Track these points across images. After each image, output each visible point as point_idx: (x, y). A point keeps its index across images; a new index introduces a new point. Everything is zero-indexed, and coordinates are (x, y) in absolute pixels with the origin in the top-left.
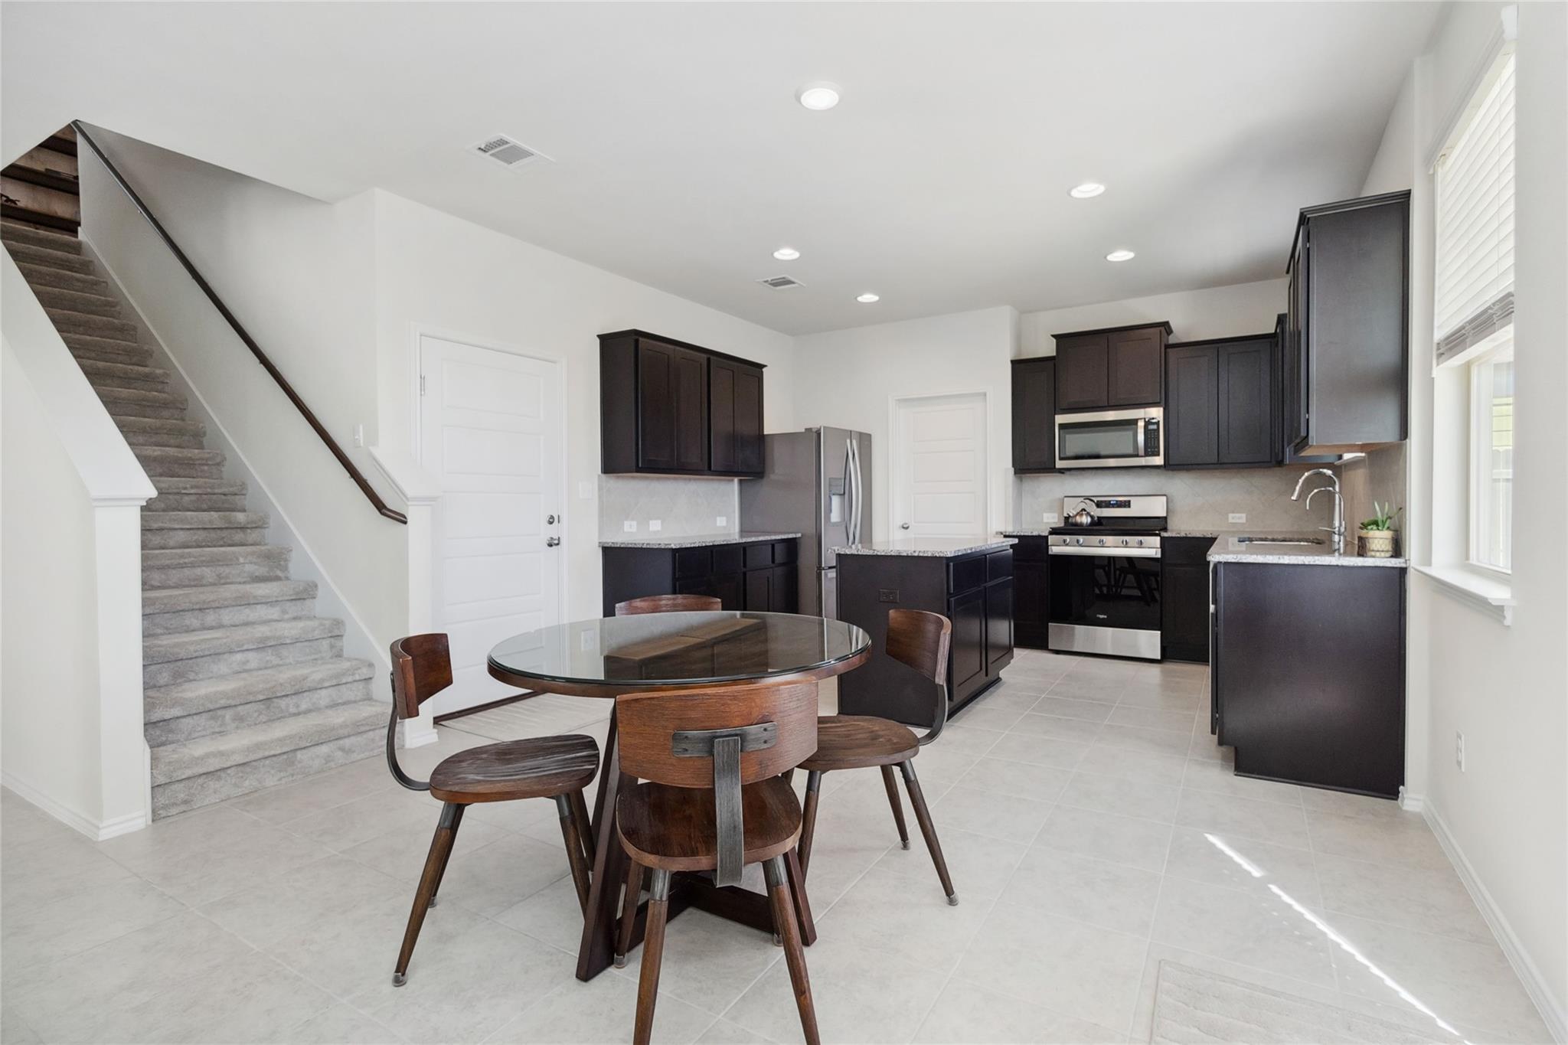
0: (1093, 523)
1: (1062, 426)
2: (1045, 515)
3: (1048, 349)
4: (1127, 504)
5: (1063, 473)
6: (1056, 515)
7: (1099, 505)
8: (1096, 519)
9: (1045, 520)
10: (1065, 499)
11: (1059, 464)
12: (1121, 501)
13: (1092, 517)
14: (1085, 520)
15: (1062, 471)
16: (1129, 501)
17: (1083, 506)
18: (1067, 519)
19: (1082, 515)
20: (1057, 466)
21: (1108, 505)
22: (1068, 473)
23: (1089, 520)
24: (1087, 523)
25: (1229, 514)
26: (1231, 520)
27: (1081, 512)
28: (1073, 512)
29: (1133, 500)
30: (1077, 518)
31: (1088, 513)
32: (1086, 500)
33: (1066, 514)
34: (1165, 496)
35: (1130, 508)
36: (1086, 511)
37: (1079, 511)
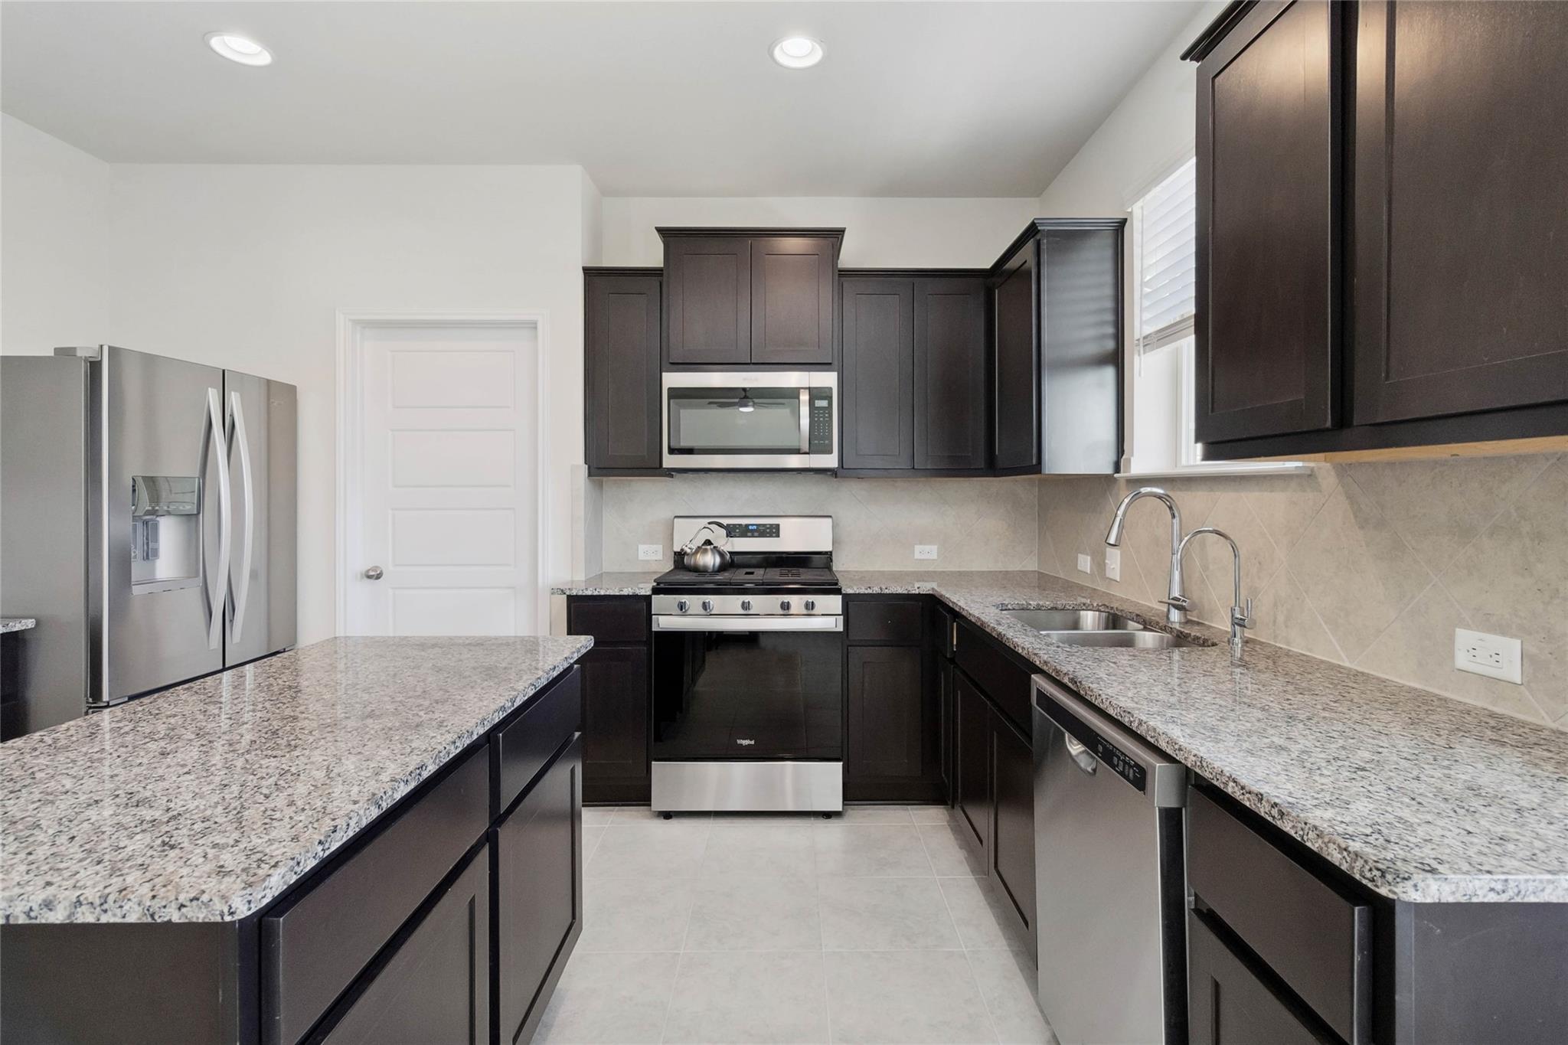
0: (723, 567)
1: (672, 393)
2: (641, 548)
3: (651, 254)
4: (773, 531)
5: (672, 476)
7: (731, 531)
8: (728, 557)
10: (675, 520)
11: (669, 461)
12: (764, 525)
13: (722, 555)
14: (710, 560)
15: (670, 473)
16: (778, 526)
17: (706, 535)
18: (680, 556)
19: (706, 550)
20: (665, 465)
21: (745, 532)
22: (679, 475)
23: (718, 560)
24: (714, 565)
25: (916, 546)
26: (917, 556)
27: (703, 545)
28: (689, 546)
29: (783, 523)
30: (696, 560)
31: (715, 547)
32: (709, 523)
33: (677, 549)
34: (830, 517)
35: (779, 536)
36: (712, 544)
37: (700, 545)
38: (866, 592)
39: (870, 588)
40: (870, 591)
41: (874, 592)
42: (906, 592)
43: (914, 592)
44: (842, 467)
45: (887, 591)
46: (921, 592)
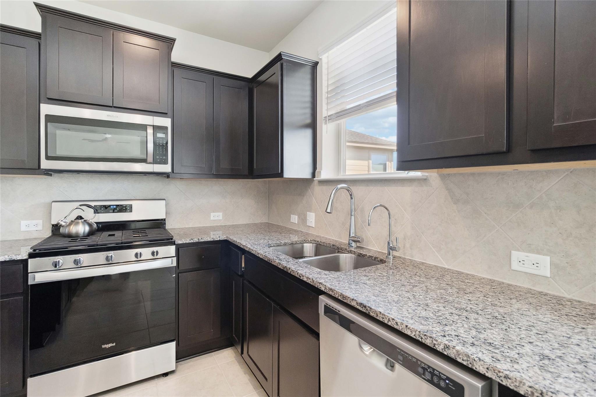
0: (91, 233)
1: (50, 118)
2: (24, 223)
4: (128, 209)
5: (51, 175)
6: (40, 222)
7: (97, 210)
8: (95, 226)
9: (23, 228)
10: (53, 204)
11: (45, 164)
12: (121, 206)
13: (90, 225)
14: (82, 229)
15: (48, 173)
16: (131, 206)
17: (78, 213)
18: (56, 228)
19: (78, 223)
20: (42, 167)
21: (106, 209)
22: (56, 175)
24: (84, 233)
25: (211, 213)
26: (212, 218)
27: (75, 220)
28: (64, 221)
29: (134, 203)
30: (69, 230)
31: (85, 221)
32: (81, 205)
33: (54, 222)
34: (164, 199)
35: (131, 212)
36: (83, 219)
37: (73, 219)
38: (190, 242)
39: (192, 239)
40: (192, 241)
41: (195, 241)
42: (212, 240)
43: (217, 239)
44: (173, 172)
45: (202, 240)
46: (221, 239)
